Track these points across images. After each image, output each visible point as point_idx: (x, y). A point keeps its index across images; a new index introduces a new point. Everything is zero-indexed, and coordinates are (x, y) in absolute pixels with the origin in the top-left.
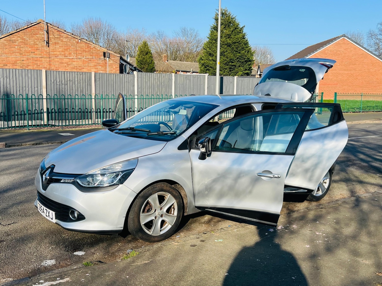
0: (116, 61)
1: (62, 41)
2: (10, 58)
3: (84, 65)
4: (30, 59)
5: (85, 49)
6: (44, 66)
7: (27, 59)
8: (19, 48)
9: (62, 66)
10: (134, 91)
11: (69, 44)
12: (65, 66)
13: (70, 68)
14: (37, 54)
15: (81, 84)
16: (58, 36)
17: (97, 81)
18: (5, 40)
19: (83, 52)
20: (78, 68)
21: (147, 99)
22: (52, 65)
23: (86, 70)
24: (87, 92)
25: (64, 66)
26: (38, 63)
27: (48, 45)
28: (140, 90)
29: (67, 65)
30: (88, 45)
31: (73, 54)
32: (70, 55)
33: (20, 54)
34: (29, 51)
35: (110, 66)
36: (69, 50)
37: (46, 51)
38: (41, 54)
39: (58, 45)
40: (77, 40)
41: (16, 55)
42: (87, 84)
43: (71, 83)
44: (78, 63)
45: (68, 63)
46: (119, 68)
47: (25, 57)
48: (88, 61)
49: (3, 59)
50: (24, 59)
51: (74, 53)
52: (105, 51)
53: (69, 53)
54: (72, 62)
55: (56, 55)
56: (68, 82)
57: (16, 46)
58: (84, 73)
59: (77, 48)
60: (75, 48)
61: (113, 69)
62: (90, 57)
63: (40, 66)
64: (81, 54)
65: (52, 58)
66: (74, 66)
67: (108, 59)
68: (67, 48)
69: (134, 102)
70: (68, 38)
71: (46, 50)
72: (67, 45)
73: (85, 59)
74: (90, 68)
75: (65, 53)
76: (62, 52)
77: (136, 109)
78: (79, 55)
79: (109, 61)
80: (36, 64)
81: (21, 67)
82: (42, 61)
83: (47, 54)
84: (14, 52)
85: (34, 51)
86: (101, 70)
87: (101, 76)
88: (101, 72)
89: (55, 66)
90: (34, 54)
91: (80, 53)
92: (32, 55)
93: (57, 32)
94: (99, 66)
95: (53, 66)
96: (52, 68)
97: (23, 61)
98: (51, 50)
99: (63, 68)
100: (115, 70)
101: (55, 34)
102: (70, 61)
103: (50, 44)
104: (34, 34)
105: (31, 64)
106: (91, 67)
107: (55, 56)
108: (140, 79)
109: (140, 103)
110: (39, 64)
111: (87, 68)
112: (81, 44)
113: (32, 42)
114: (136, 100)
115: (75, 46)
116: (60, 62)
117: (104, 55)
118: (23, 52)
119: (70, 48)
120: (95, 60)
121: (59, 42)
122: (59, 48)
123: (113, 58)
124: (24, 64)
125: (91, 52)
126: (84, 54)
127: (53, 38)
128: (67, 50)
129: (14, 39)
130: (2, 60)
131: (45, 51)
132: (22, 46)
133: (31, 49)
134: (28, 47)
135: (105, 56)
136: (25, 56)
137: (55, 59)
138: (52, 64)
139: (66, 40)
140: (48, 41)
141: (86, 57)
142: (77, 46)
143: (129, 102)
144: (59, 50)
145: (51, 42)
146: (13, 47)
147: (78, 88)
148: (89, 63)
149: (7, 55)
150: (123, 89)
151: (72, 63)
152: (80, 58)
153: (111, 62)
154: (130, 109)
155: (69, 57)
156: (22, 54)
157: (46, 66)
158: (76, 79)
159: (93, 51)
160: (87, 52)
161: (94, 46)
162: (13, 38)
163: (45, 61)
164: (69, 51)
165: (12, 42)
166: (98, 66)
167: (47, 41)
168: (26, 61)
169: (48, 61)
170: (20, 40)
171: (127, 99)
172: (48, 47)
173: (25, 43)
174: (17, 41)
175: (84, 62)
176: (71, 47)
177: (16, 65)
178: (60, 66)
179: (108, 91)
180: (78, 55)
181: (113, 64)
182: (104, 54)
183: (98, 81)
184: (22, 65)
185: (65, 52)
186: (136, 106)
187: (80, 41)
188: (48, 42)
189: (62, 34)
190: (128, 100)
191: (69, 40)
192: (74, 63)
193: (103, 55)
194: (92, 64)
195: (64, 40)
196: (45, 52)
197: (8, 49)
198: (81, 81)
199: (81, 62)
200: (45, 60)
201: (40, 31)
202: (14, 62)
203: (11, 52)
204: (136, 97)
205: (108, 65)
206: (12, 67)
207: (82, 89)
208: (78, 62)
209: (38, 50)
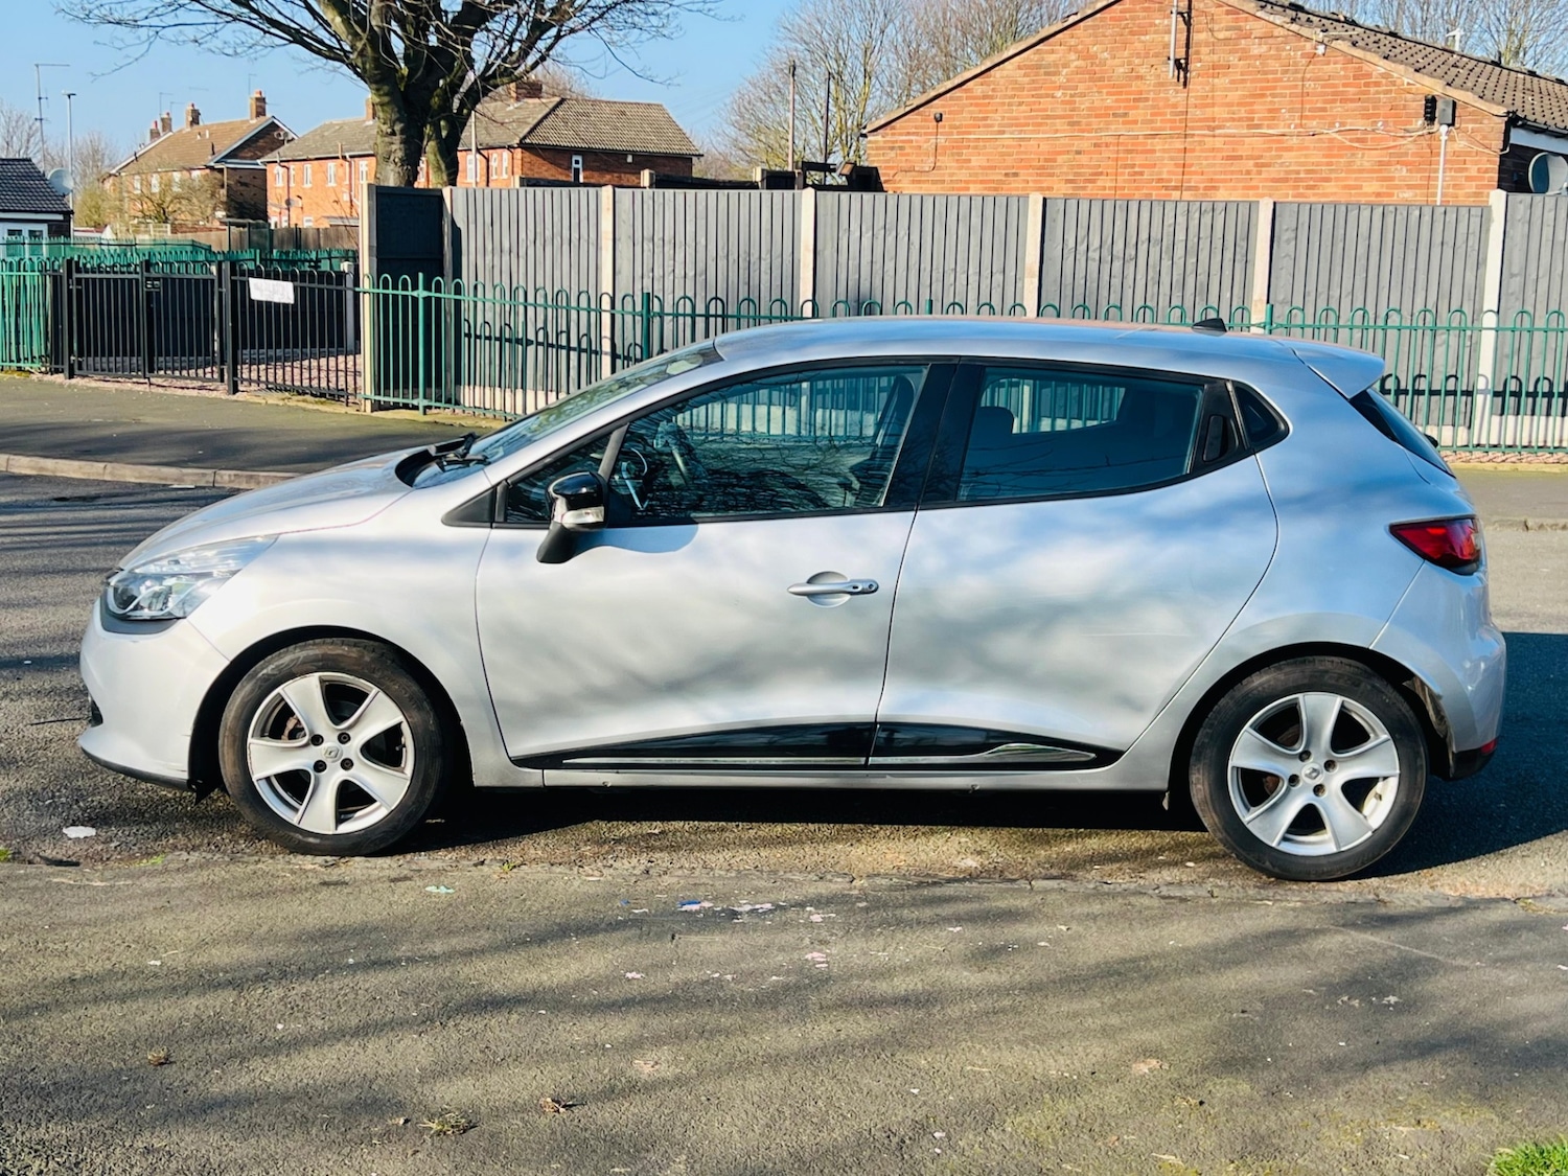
0: (1484, 138)
1: (1245, 55)
2: (1032, 142)
3: (1329, 164)
4: (1107, 145)
5: (1344, 85)
6: (1160, 173)
7: (1096, 145)
8: (1068, 98)
9: (1232, 173)
10: (1478, 288)
11: (1274, 65)
12: (1248, 173)
13: (1266, 180)
14: (1136, 122)
15: (1204, 255)
16: (1228, 34)
17: (1283, 244)
18: (1019, 68)
19: (1334, 101)
20: (1301, 180)
21: (1552, 335)
22: (1193, 169)
23: (1337, 186)
24: (1229, 295)
25: (1241, 172)
26: (1139, 160)
27: (1182, 80)
28: (1514, 284)
29: (1257, 165)
30: (1360, 69)
31: (1287, 115)
32: (1274, 119)
33: (1069, 124)
34: (1107, 108)
35: (1451, 162)
36: (1273, 96)
37: (1175, 106)
38: (1152, 122)
39: (1225, 75)
40: (1308, 45)
41: (1057, 131)
42: (1229, 255)
43: (1155, 251)
44: (1306, 156)
45: (1261, 157)
46: (1496, 175)
47: (1089, 138)
48: (1348, 143)
49: (1008, 147)
50: (1085, 145)
51: (1290, 110)
52: (1435, 93)
53: (1270, 111)
54: (1277, 149)
55: (1214, 120)
56: (1143, 248)
57: (1059, 88)
58: (1220, 207)
59: (1307, 84)
60: (1296, 87)
61: (1468, 179)
62: (1361, 124)
63: (1141, 174)
64: (1324, 110)
65: (1196, 139)
66: (1287, 172)
67: (1444, 128)
68: (1262, 89)
69: (1474, 349)
70: (1270, 41)
71: (1173, 101)
72: (1266, 73)
73: (1339, 137)
74: (1356, 179)
75: (1252, 112)
76: (1239, 104)
77: (1481, 385)
78: (1314, 118)
79: (1451, 139)
80: (1125, 166)
81: (1068, 181)
82: (1153, 151)
83: (1174, 121)
84: (1048, 117)
85: (1125, 108)
86: (1410, 187)
87: (1304, 217)
88: (1408, 195)
89: (1202, 174)
90: (1124, 123)
91: (1319, 105)
92: (1118, 128)
93: (1228, 12)
94: (1399, 167)
95: (1195, 173)
96: (1189, 181)
97: (1079, 153)
98: (1196, 98)
99: (1238, 180)
100: (1474, 183)
101: (1216, 27)
102: (1270, 149)
103: (1194, 74)
104: (1132, 33)
105: (1108, 167)
106: (1361, 171)
107: (1209, 128)
108: (1518, 233)
109: (1507, 350)
110: (1141, 166)
111: (1346, 179)
112: (1328, 64)
113: (1122, 70)
114: (1488, 340)
115: (1300, 76)
116: (1225, 154)
117: (1426, 113)
118: (1084, 117)
119: (1275, 88)
120: (1381, 140)
121: (1233, 59)
122: (1229, 90)
123: (1470, 126)
124: (1082, 166)
125: (1367, 101)
126: (1338, 108)
127: (1207, 44)
128: (1263, 96)
129: (1053, 57)
130: (1002, 154)
131: (1168, 106)
132: (1082, 88)
133: (1117, 101)
134: (1105, 91)
135: (1430, 116)
136: (1089, 131)
137: (1206, 139)
138: (1191, 165)
139: (1264, 48)
140: (1187, 59)
141: (1342, 124)
142: (1308, 76)
143: (1445, 346)
144: (1227, 100)
145: (1199, 65)
146: (1047, 96)
147: (1188, 272)
148: (1353, 155)
149: (1021, 132)
150: (1421, 278)
151: (1280, 157)
152: (1318, 131)
153: (1461, 144)
154: (1447, 378)
155: (1269, 127)
156: (1078, 123)
157: (1169, 172)
158: (1181, 236)
159: (1377, 93)
160: (1352, 101)
161: (1383, 71)
162: (1050, 54)
163: (1164, 151)
164: (1269, 99)
165: (1046, 74)
166: (1393, 168)
167: (1183, 61)
168: (1089, 152)
169: (1179, 151)
170: (1076, 63)
171: (1438, 332)
172: (1185, 84)
173: (1094, 74)
174: (1065, 66)
175: (1330, 149)
176: (1281, 80)
177: (1052, 175)
178: (1225, 173)
179: (1335, 293)
180: (1307, 117)
181: (1468, 154)
182: (1431, 103)
183: (1288, 241)
184: (1076, 174)
185: (1252, 104)
186: (1486, 366)
187: (1321, 49)
188: (1187, 64)
189: (1246, 20)
190: (1445, 337)
191: (1278, 49)
192: (1288, 157)
193: (1423, 112)
194: (1366, 160)
195: (1256, 50)
196: (1169, 111)
197: (1028, 104)
198: (1205, 244)
199: (1319, 149)
200: (1166, 147)
201: (1157, 14)
202: (1046, 160)
203: (1036, 117)
204: (1490, 320)
205: (1445, 162)
206: (1035, 181)
207: (1202, 278)
208: (1307, 148)
209: (1141, 104)
